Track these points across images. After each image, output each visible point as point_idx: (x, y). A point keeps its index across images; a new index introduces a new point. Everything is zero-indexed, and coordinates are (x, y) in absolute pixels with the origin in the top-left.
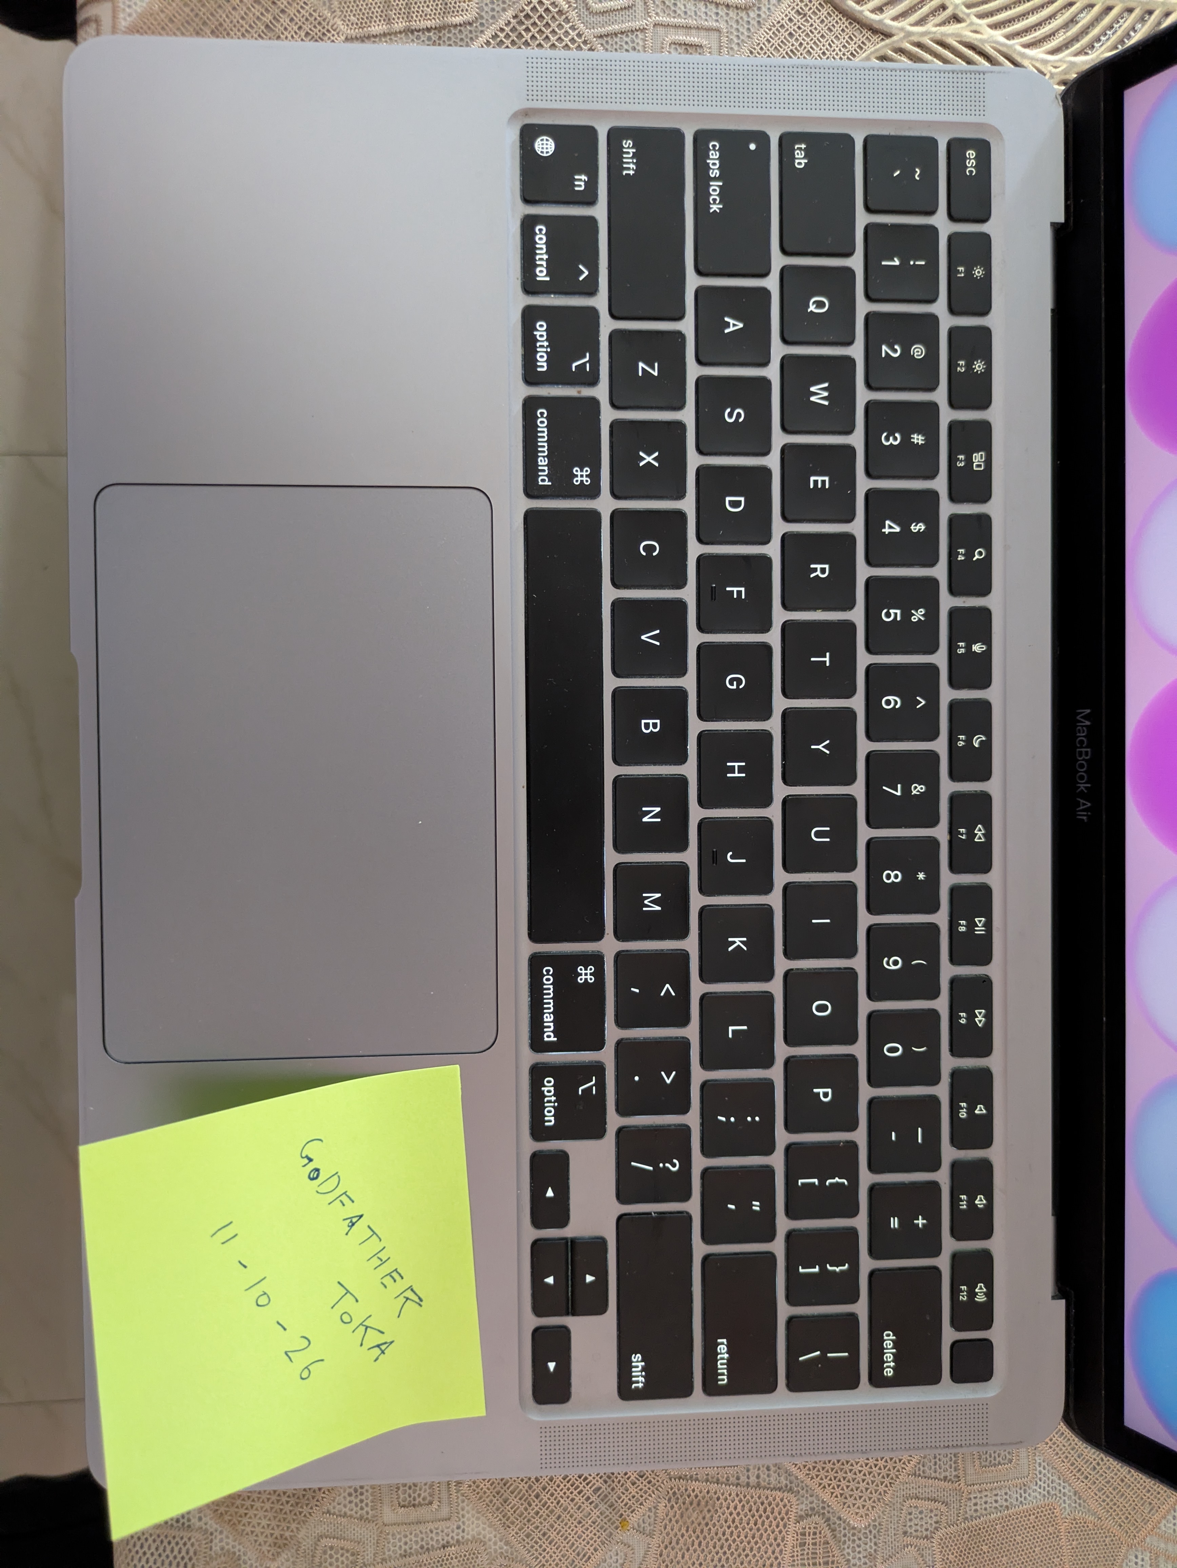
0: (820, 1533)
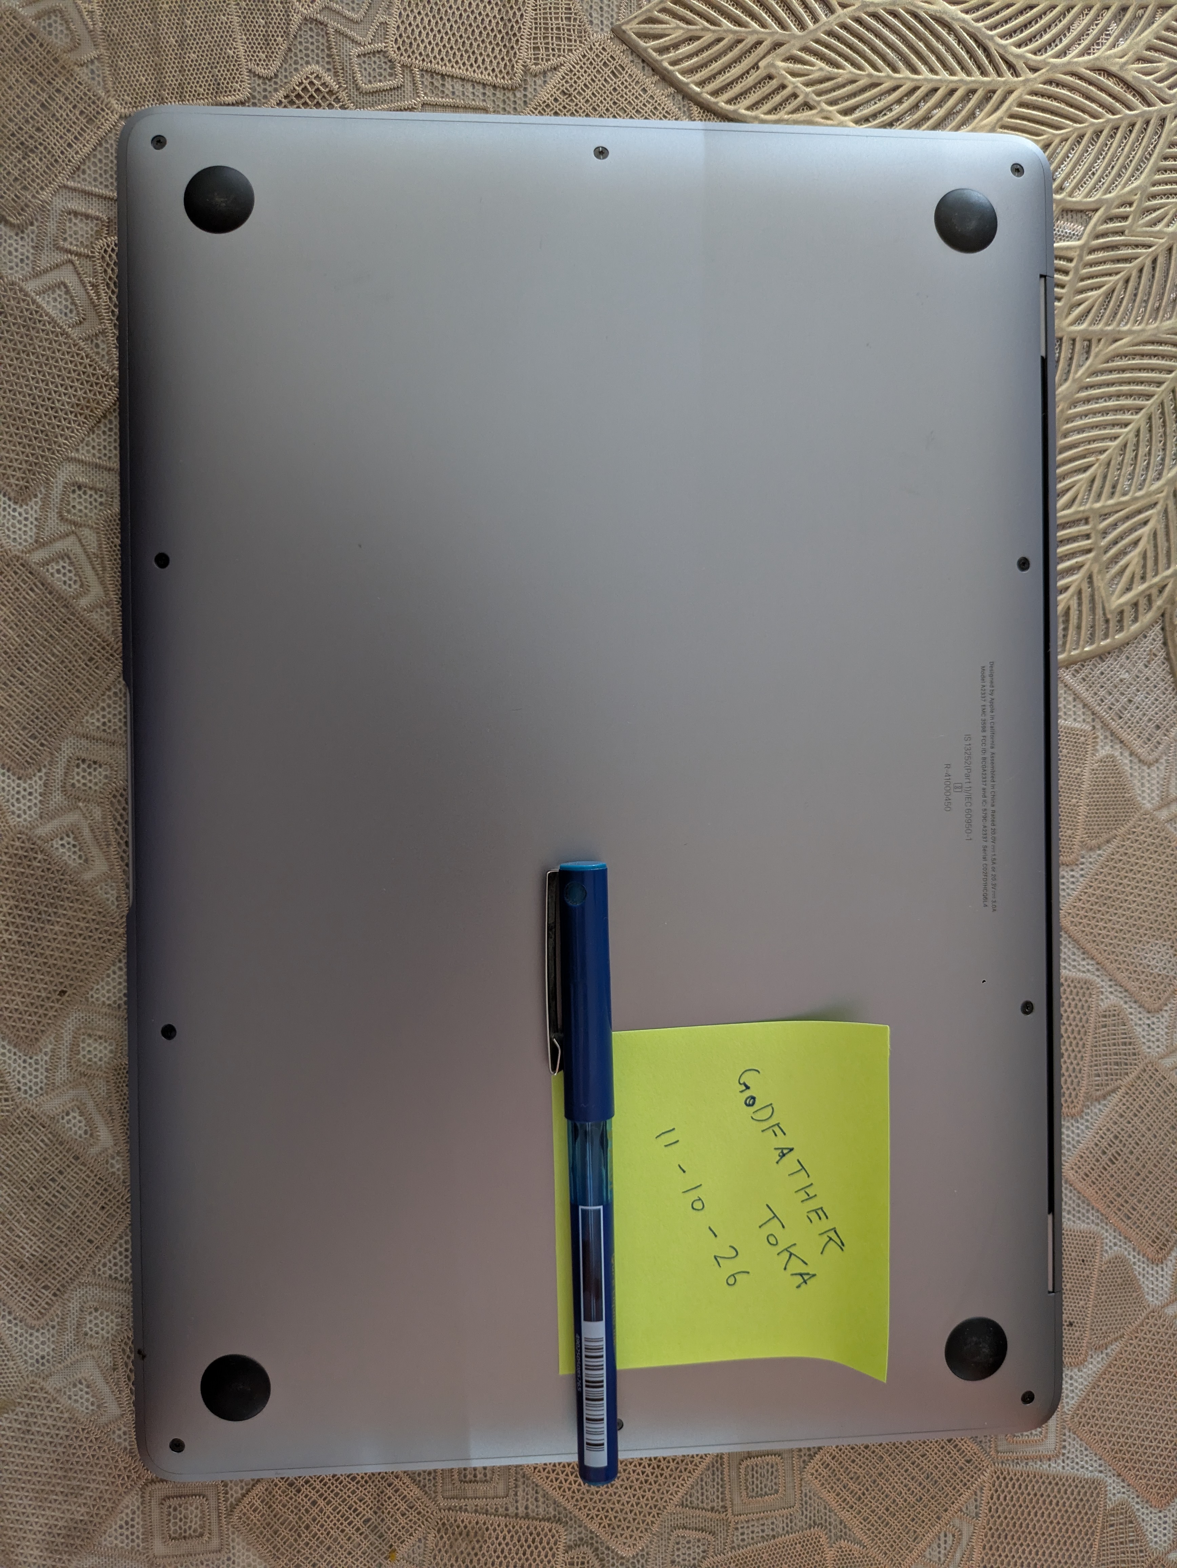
0: (588, 1562)
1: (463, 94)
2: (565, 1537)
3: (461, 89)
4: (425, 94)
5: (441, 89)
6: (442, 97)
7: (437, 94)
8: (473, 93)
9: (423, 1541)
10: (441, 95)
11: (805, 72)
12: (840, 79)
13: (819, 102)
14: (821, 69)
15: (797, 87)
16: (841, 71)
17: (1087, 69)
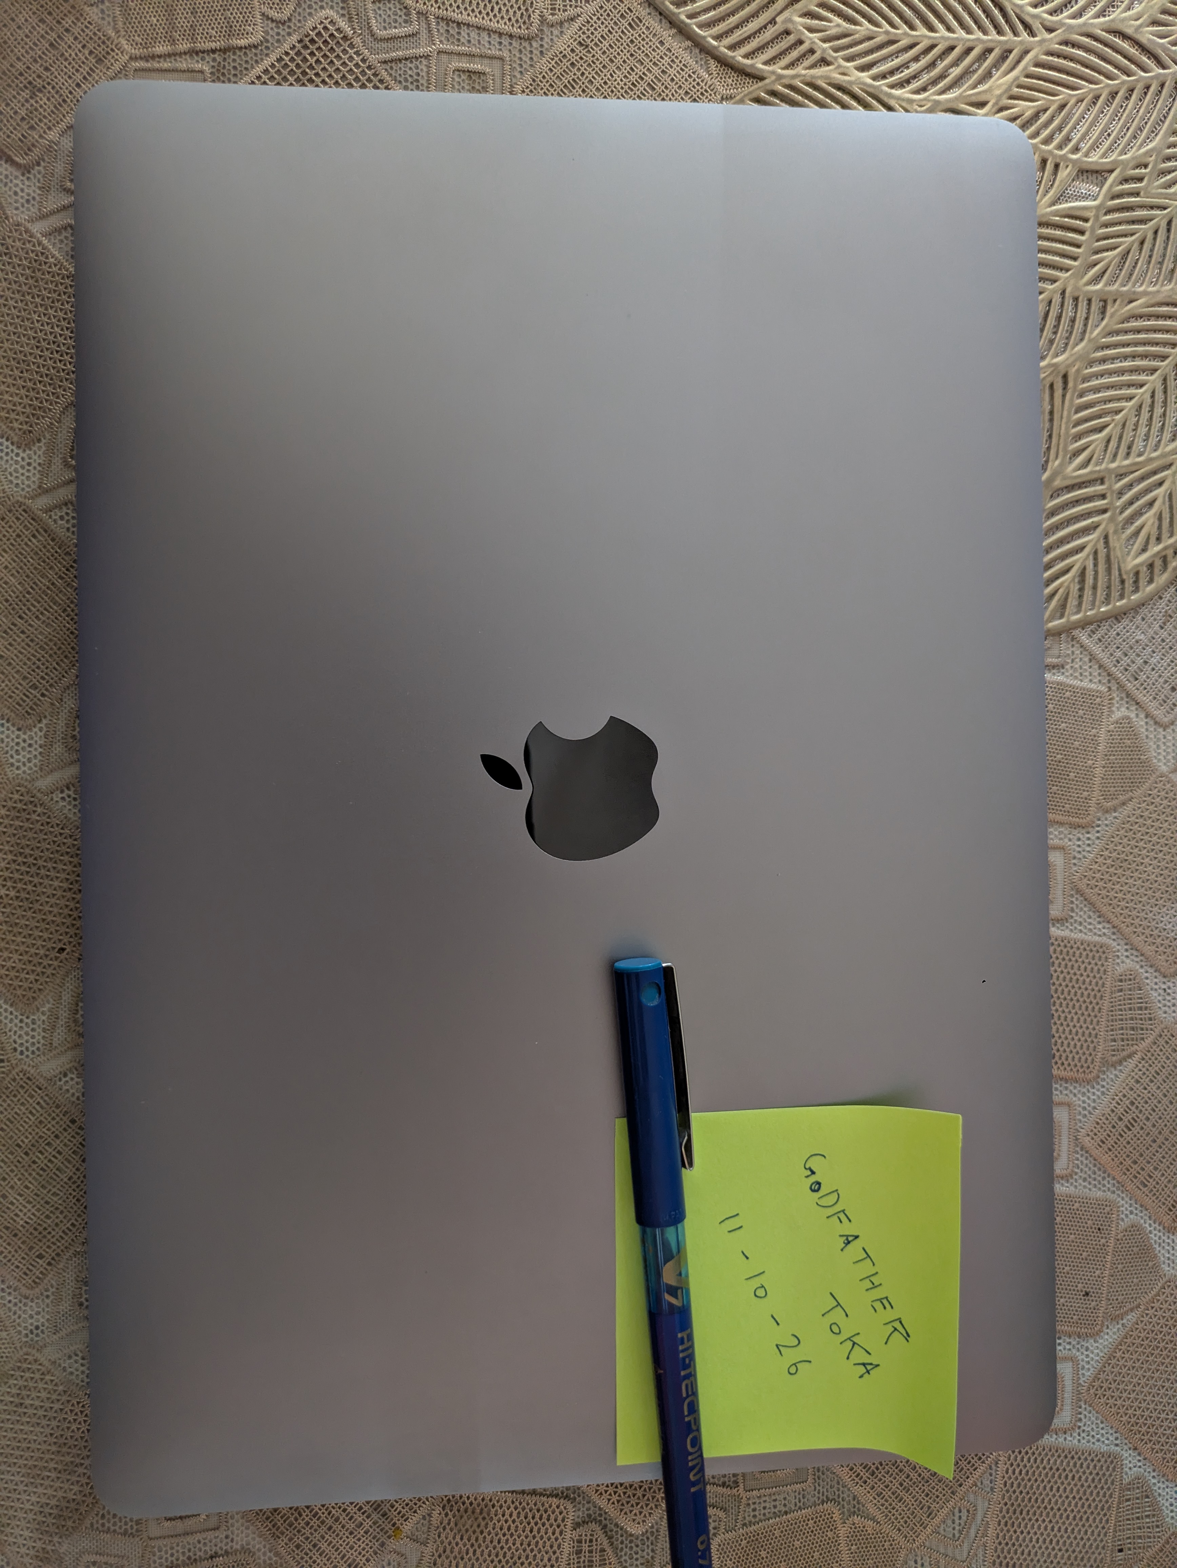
0: (596, 1540)
1: (479, 42)
2: (572, 1514)
3: (477, 38)
4: (441, 41)
5: (457, 37)
6: (458, 46)
7: (453, 42)
8: (489, 42)
9: (427, 1518)
10: (456, 43)
11: (822, 28)
12: (857, 36)
13: (836, 58)
14: (838, 25)
15: (814, 42)
16: (858, 28)
17: (1102, 30)
